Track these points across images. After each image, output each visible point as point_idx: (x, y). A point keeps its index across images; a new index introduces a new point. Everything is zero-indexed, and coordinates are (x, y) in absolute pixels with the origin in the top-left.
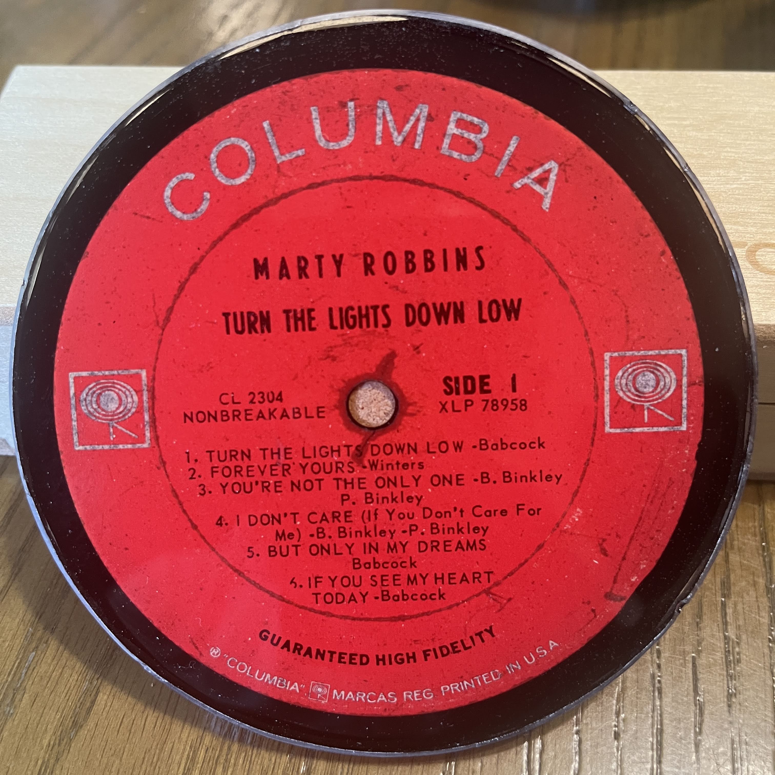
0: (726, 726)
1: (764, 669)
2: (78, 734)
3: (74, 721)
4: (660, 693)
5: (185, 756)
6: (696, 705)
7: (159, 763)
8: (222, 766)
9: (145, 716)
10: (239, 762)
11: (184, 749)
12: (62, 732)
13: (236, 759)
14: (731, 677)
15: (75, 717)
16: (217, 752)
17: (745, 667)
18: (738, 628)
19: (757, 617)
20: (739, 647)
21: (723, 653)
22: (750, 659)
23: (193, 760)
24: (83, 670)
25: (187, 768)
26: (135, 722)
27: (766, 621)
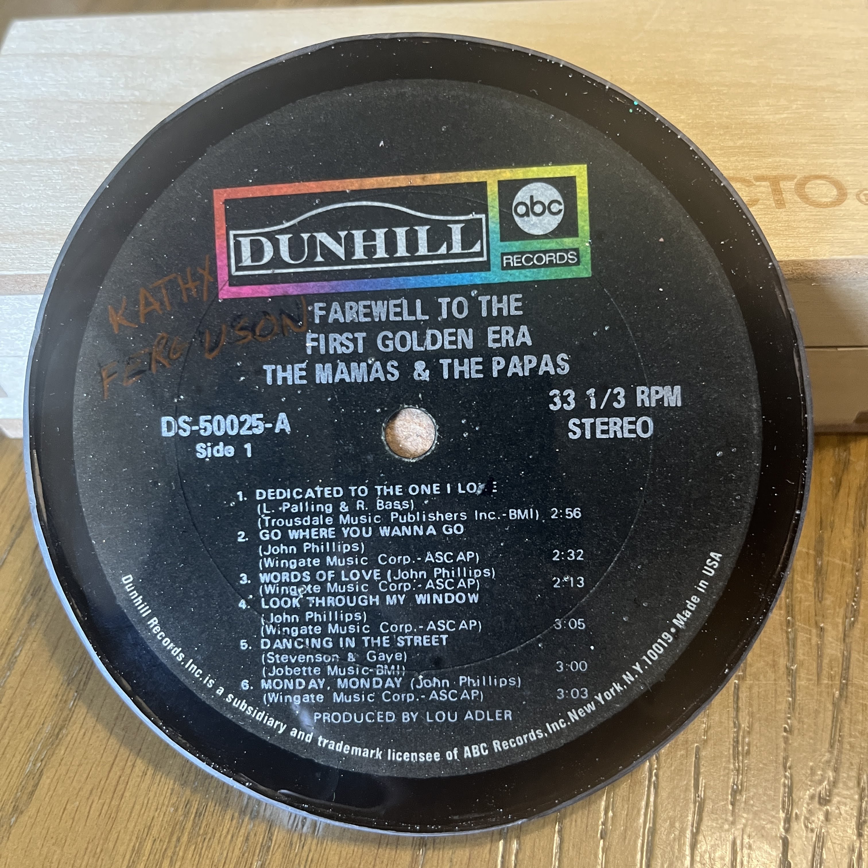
0: (726, 827)
1: (776, 762)
2: (18, 820)
3: (15, 806)
4: (656, 788)
5: (131, 848)
6: (695, 803)
7: (102, 854)
8: (169, 859)
9: (90, 803)
10: (188, 854)
11: (130, 840)
13: (184, 853)
14: (738, 771)
15: (16, 803)
16: (166, 843)
17: (754, 760)
18: (751, 715)
19: (774, 703)
20: (749, 737)
21: (732, 743)
22: (761, 751)
23: (137, 852)
25: (131, 861)
26: (79, 808)
27: (783, 706)
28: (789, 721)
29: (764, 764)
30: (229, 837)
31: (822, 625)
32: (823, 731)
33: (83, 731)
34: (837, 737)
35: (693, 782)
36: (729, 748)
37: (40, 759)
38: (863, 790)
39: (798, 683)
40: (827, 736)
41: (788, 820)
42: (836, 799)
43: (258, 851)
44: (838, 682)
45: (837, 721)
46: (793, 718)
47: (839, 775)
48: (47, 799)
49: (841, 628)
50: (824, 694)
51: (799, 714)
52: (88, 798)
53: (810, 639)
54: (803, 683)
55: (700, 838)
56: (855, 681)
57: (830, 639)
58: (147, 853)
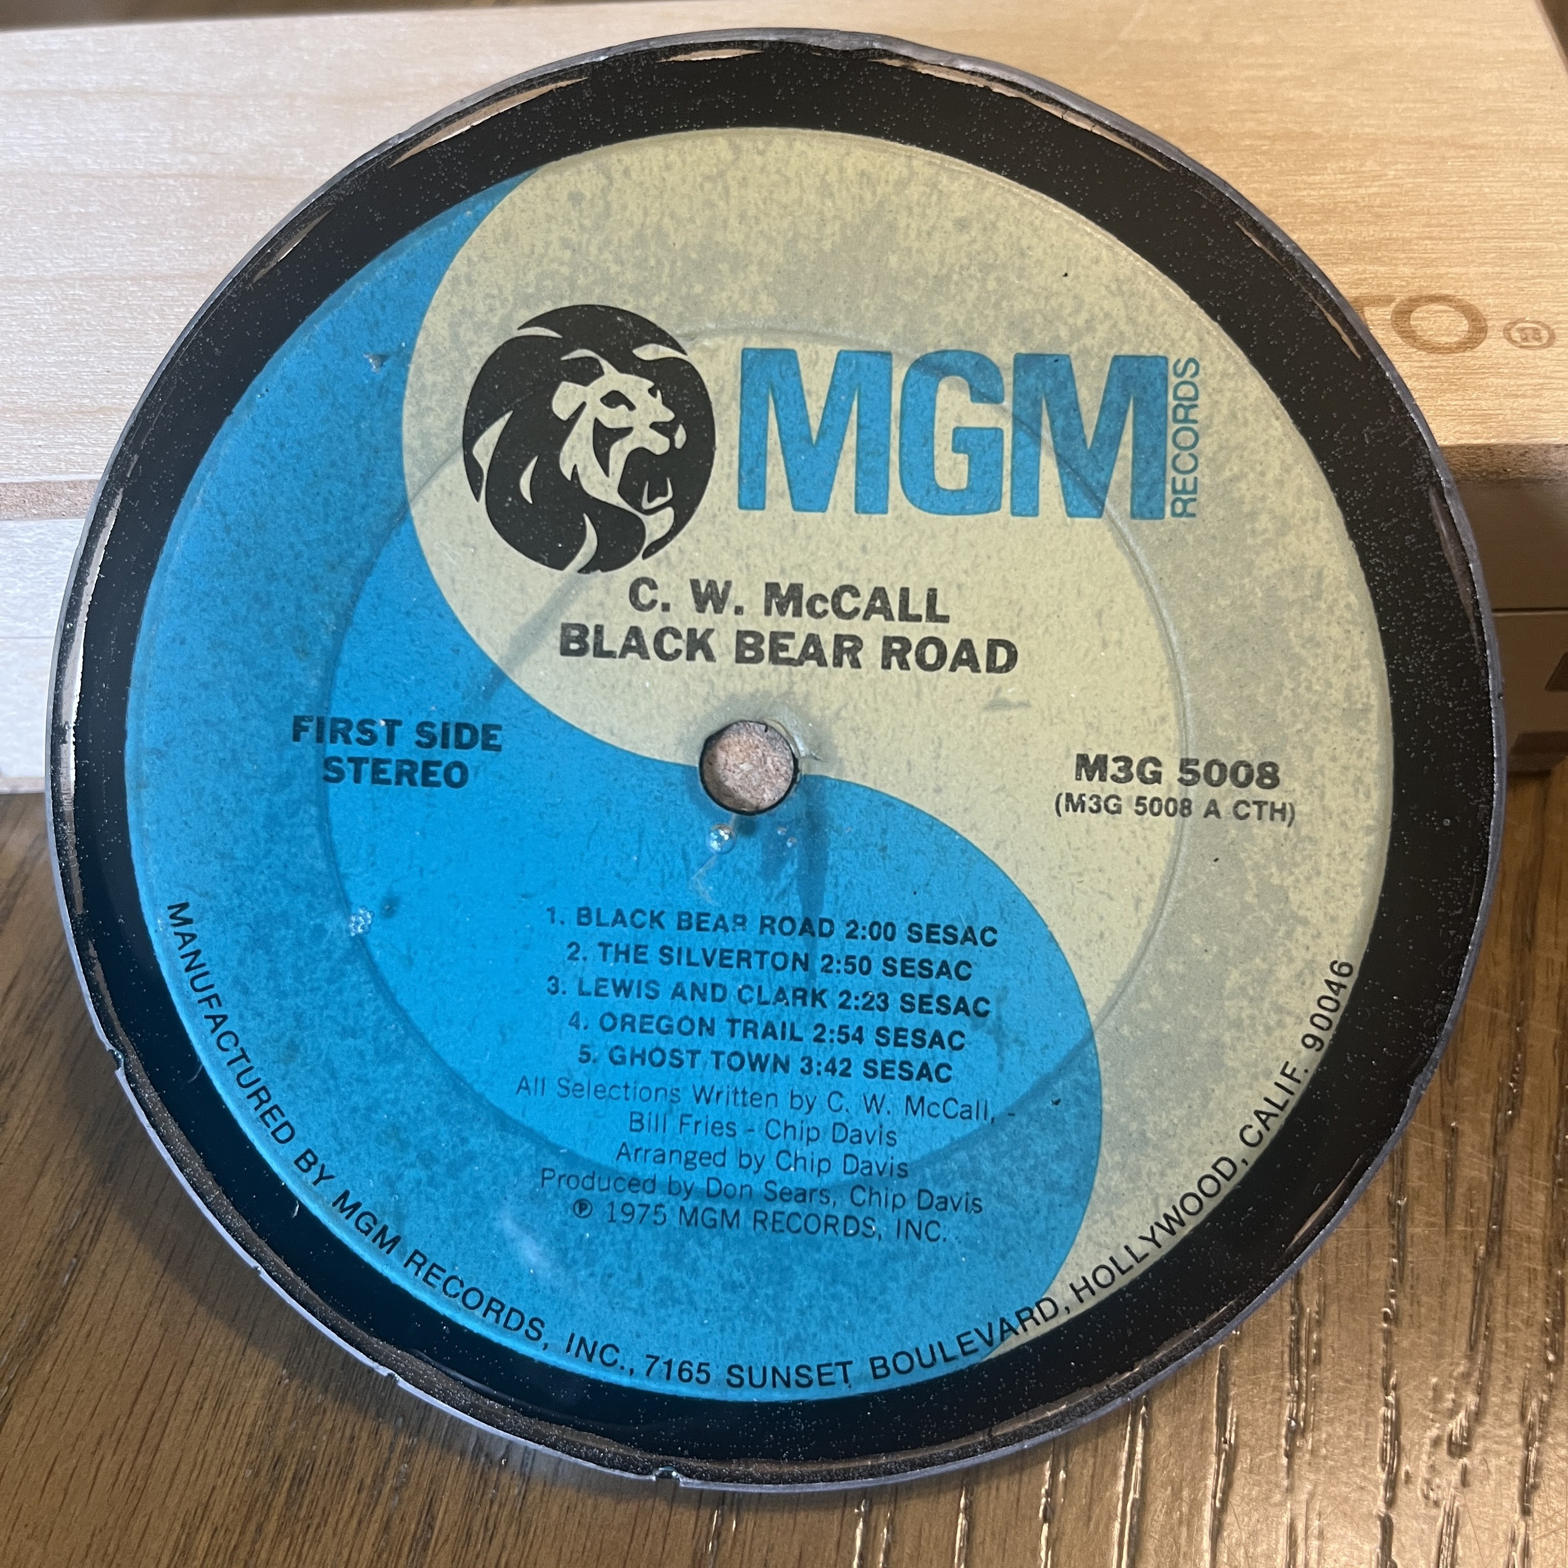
0: (1277, 1497)
1: (1369, 1377)
4: (1147, 1427)
5: (171, 1544)
6: (1218, 1455)
7: (119, 1556)
9: (97, 1462)
10: (277, 1555)
11: (170, 1530)
13: (270, 1553)
16: (236, 1536)
17: (1328, 1374)
18: (1324, 1290)
19: (1365, 1268)
20: (1320, 1331)
21: (1288, 1342)
22: (1341, 1356)
23: (182, 1553)
27: (1381, 1274)
28: (1393, 1302)
29: (1347, 1381)
30: (354, 1523)
31: (1454, 1124)
32: (1456, 1318)
33: (87, 1327)
34: (1483, 1329)
35: (1215, 1413)
36: (1282, 1353)
37: (6, 1380)
38: (1531, 1427)
39: (1410, 1230)
40: (1463, 1327)
41: (1391, 1485)
42: (1479, 1446)
43: (406, 1549)
44: (1483, 1229)
45: (1482, 1301)
46: (1401, 1295)
47: (1486, 1400)
48: (18, 1456)
49: (1488, 1130)
50: (1459, 1252)
51: (1412, 1287)
52: (94, 1453)
53: (1432, 1151)
54: (1418, 1230)
55: (1229, 1519)
56: (1517, 1227)
57: (1469, 1149)
58: (201, 1554)
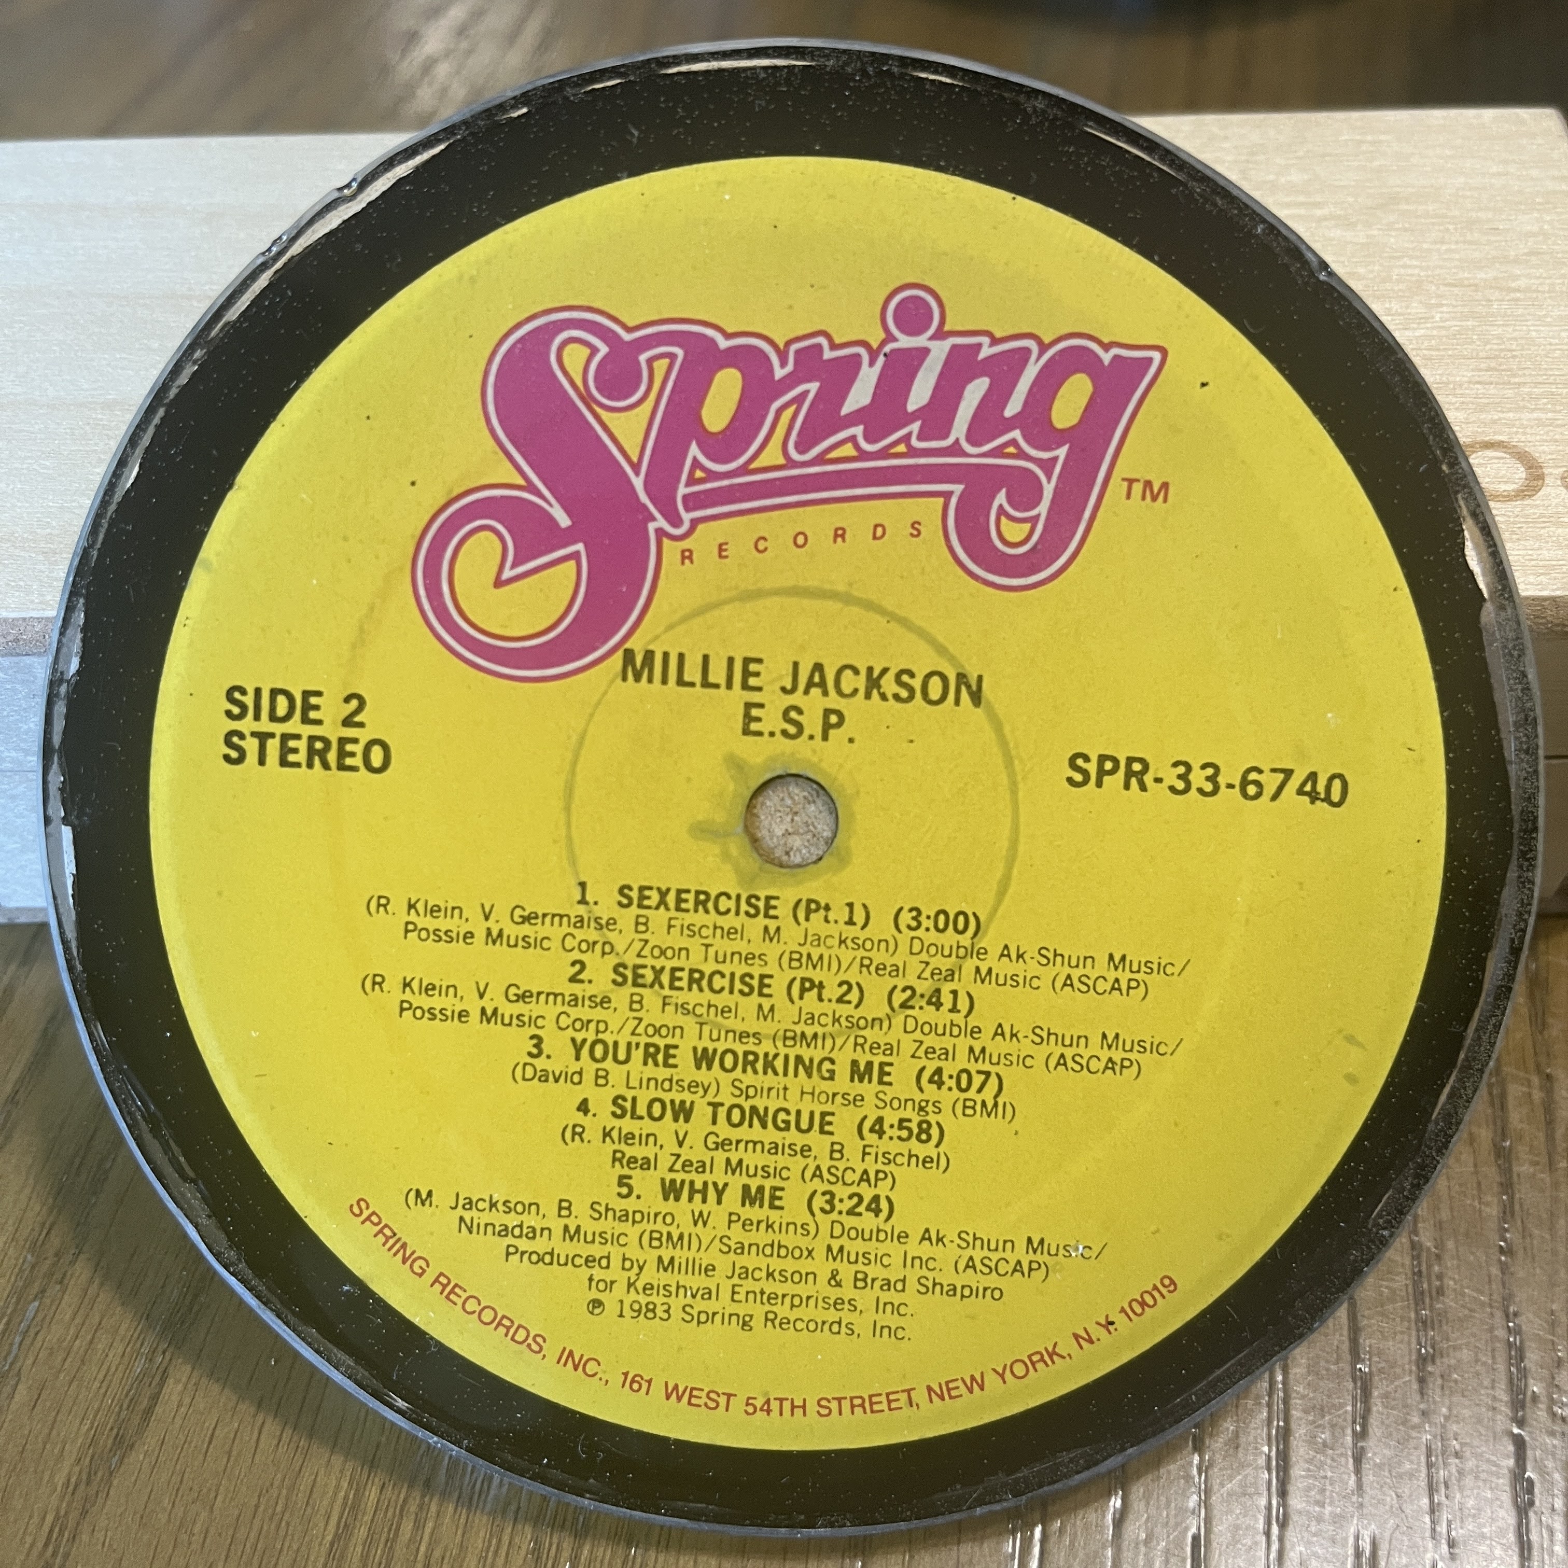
0: (1416, 1420)
1: (1491, 1306)
2: (126, 1460)
3: (117, 1435)
5: (339, 1502)
8: (413, 1517)
9: (258, 1425)
11: (338, 1487)
12: (93, 1457)
14: (1424, 1324)
15: (119, 1429)
17: (1452, 1304)
18: (1439, 1225)
21: (1409, 1276)
22: (1462, 1287)
23: (354, 1508)
24: (136, 1335)
25: (342, 1524)
26: (239, 1435)
27: (1493, 1211)
28: (1508, 1235)
29: (1471, 1310)
31: (1548, 1071)
35: (1347, 1343)
36: (1406, 1286)
37: (160, 1349)
39: (1516, 1169)
41: (1519, 1405)
46: (1513, 1230)
48: (178, 1421)
51: (1523, 1222)
53: (1530, 1095)
54: (1524, 1169)
55: (1370, 1441)
